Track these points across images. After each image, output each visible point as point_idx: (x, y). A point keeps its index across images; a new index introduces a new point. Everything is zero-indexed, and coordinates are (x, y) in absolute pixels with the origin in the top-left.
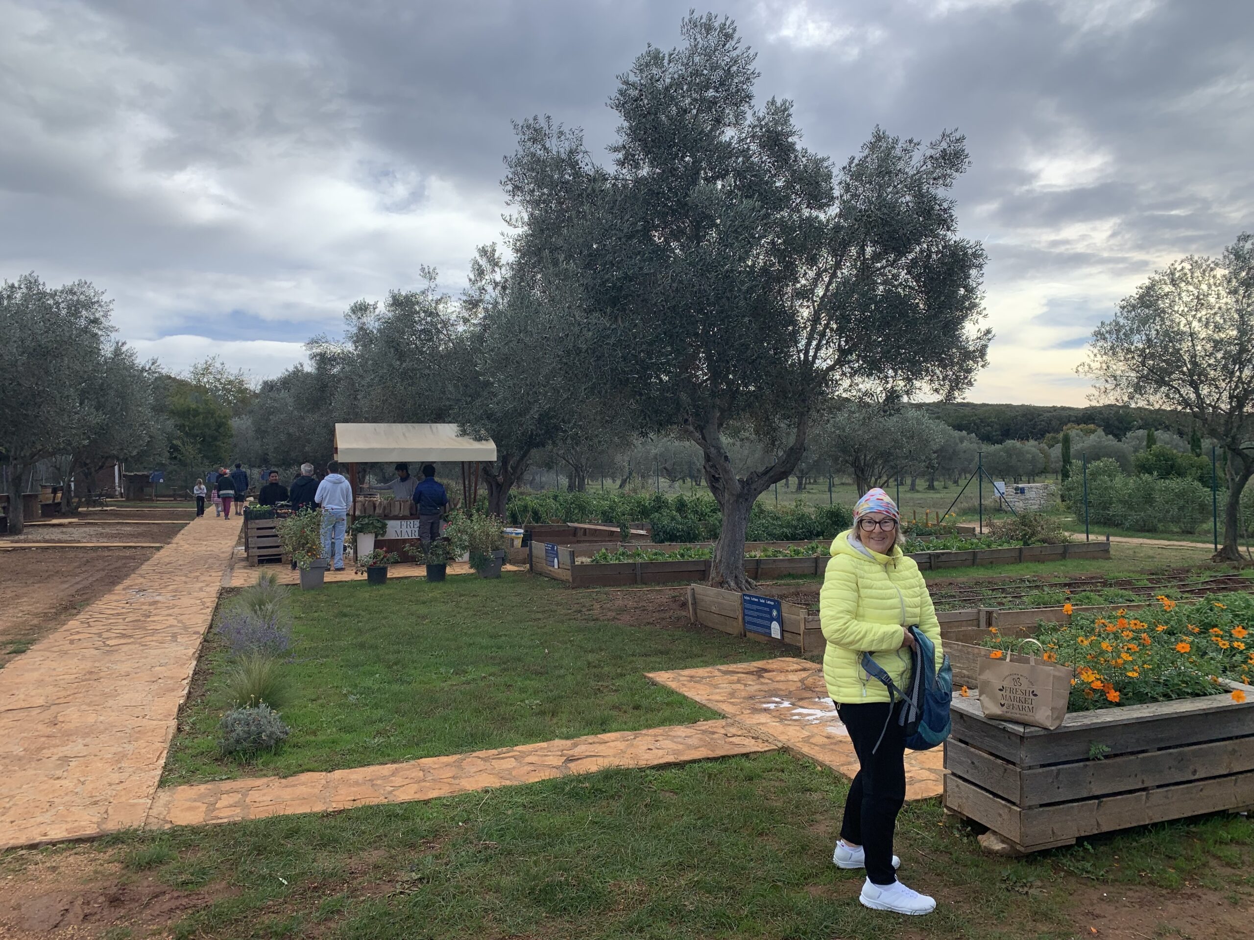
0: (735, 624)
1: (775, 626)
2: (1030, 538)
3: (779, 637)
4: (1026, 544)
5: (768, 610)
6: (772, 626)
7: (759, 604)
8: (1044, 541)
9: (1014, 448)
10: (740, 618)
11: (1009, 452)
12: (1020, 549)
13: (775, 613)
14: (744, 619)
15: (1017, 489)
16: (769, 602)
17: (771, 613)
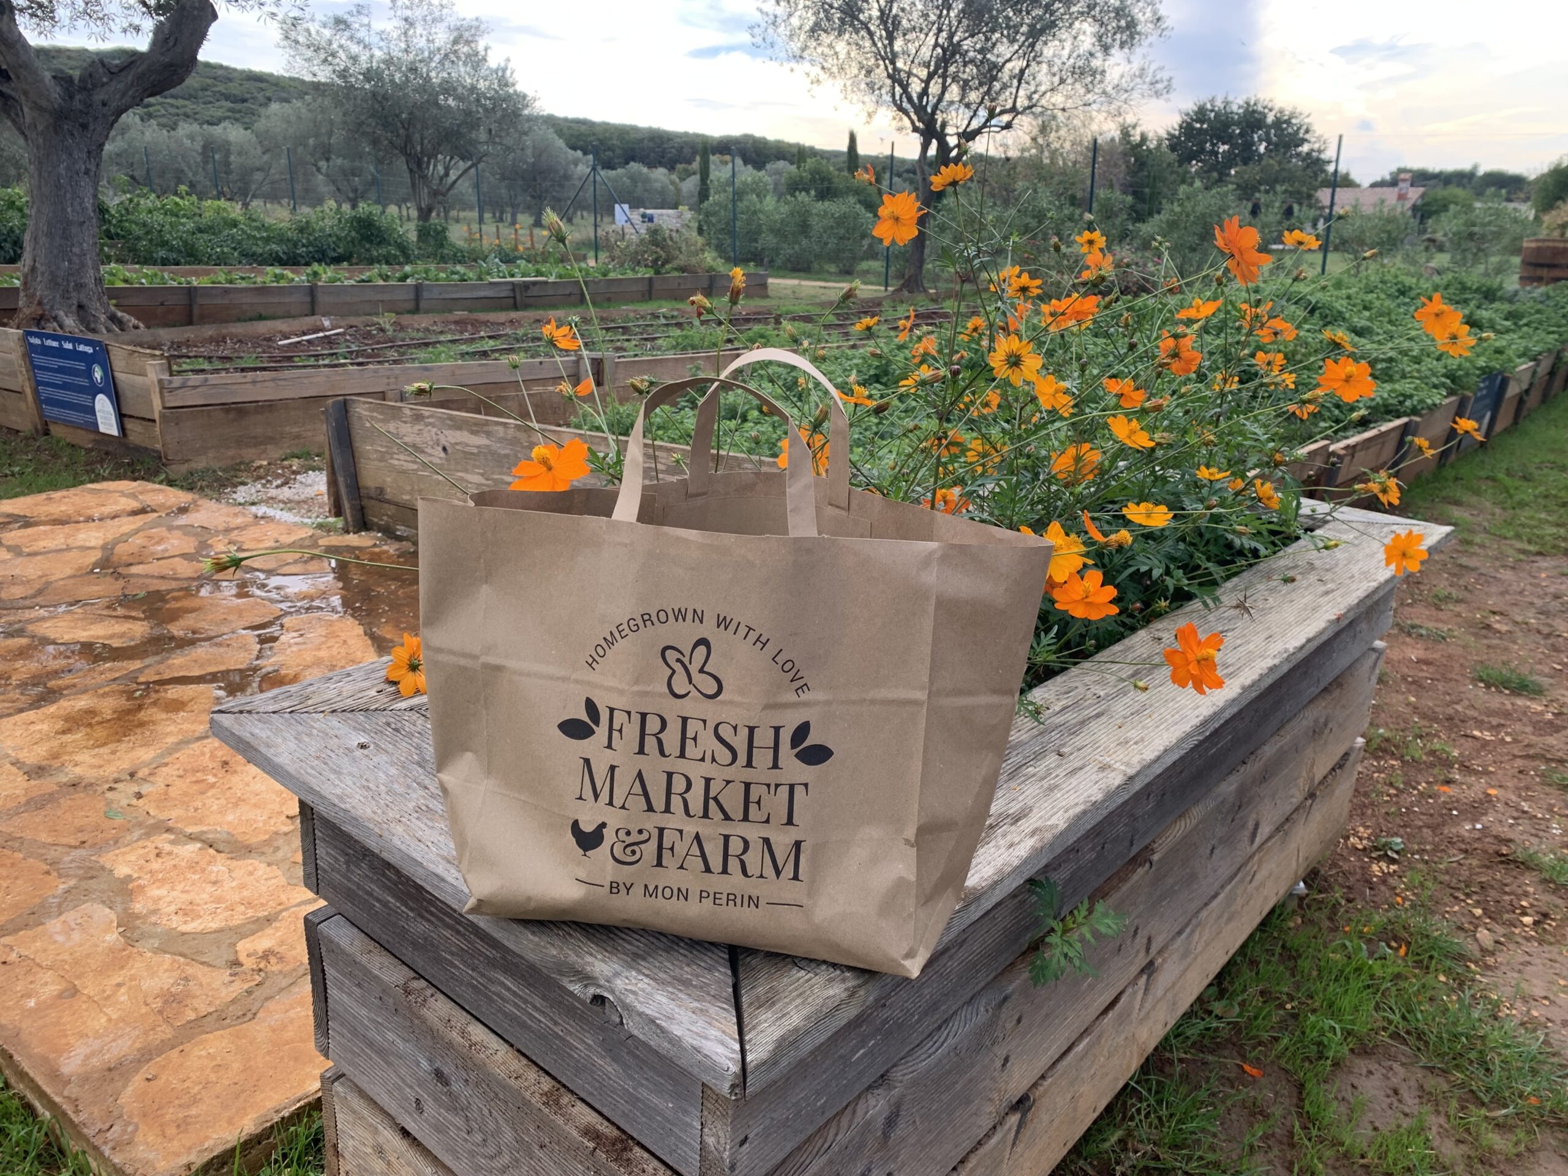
0: (23, 405)
1: (103, 405)
2: (663, 265)
3: (114, 431)
4: (657, 272)
5: (81, 366)
6: (98, 407)
7: (60, 352)
8: (682, 269)
9: (640, 173)
10: (28, 391)
11: (634, 179)
12: (650, 279)
13: (98, 374)
14: (36, 393)
15: (644, 216)
16: (82, 348)
17: (89, 374)
